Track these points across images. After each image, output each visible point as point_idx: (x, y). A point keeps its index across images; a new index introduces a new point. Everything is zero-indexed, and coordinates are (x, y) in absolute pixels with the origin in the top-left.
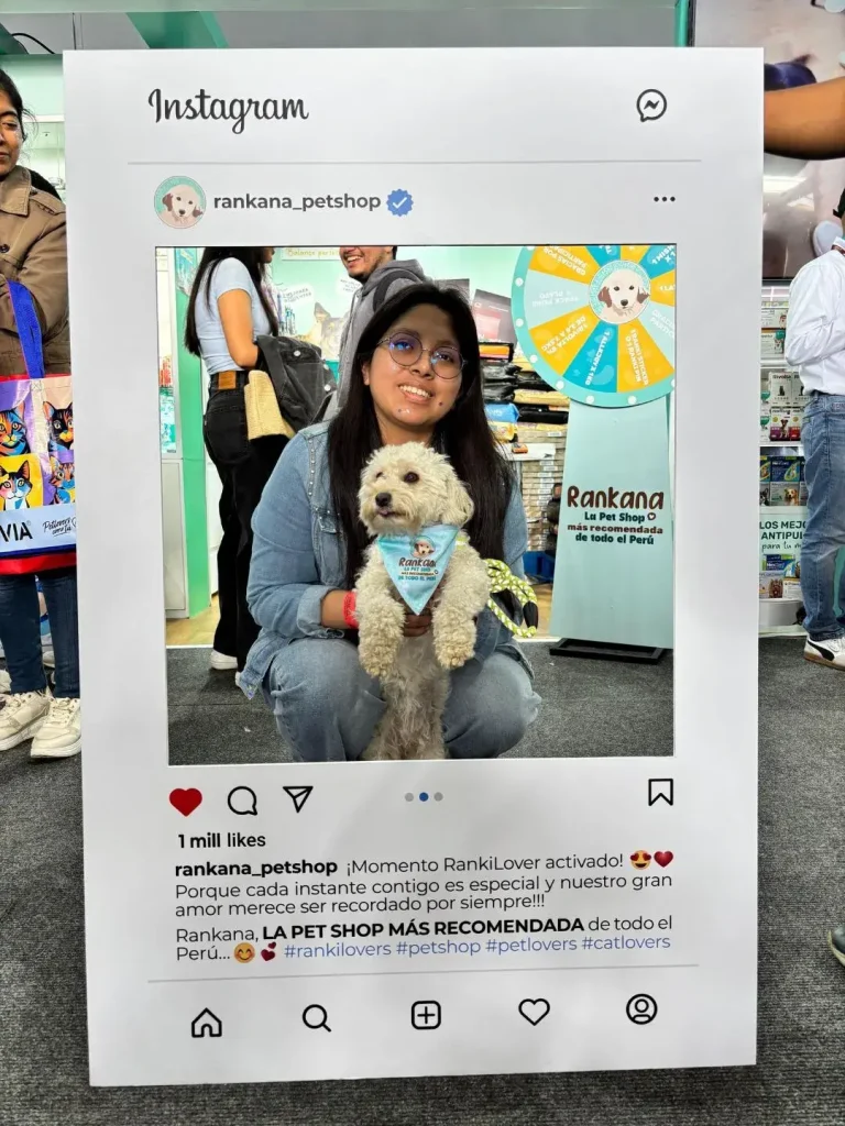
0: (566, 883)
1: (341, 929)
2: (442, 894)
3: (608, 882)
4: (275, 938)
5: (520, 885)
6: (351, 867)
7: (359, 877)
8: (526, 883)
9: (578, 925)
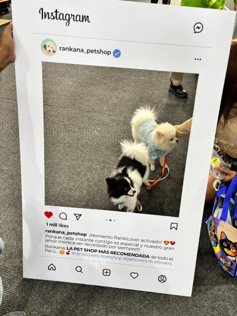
0: (146, 246)
1: (87, 250)
2: (113, 245)
3: (157, 247)
4: (70, 250)
5: (134, 245)
6: (90, 235)
7: (92, 238)
8: (135, 245)
9: (148, 256)
